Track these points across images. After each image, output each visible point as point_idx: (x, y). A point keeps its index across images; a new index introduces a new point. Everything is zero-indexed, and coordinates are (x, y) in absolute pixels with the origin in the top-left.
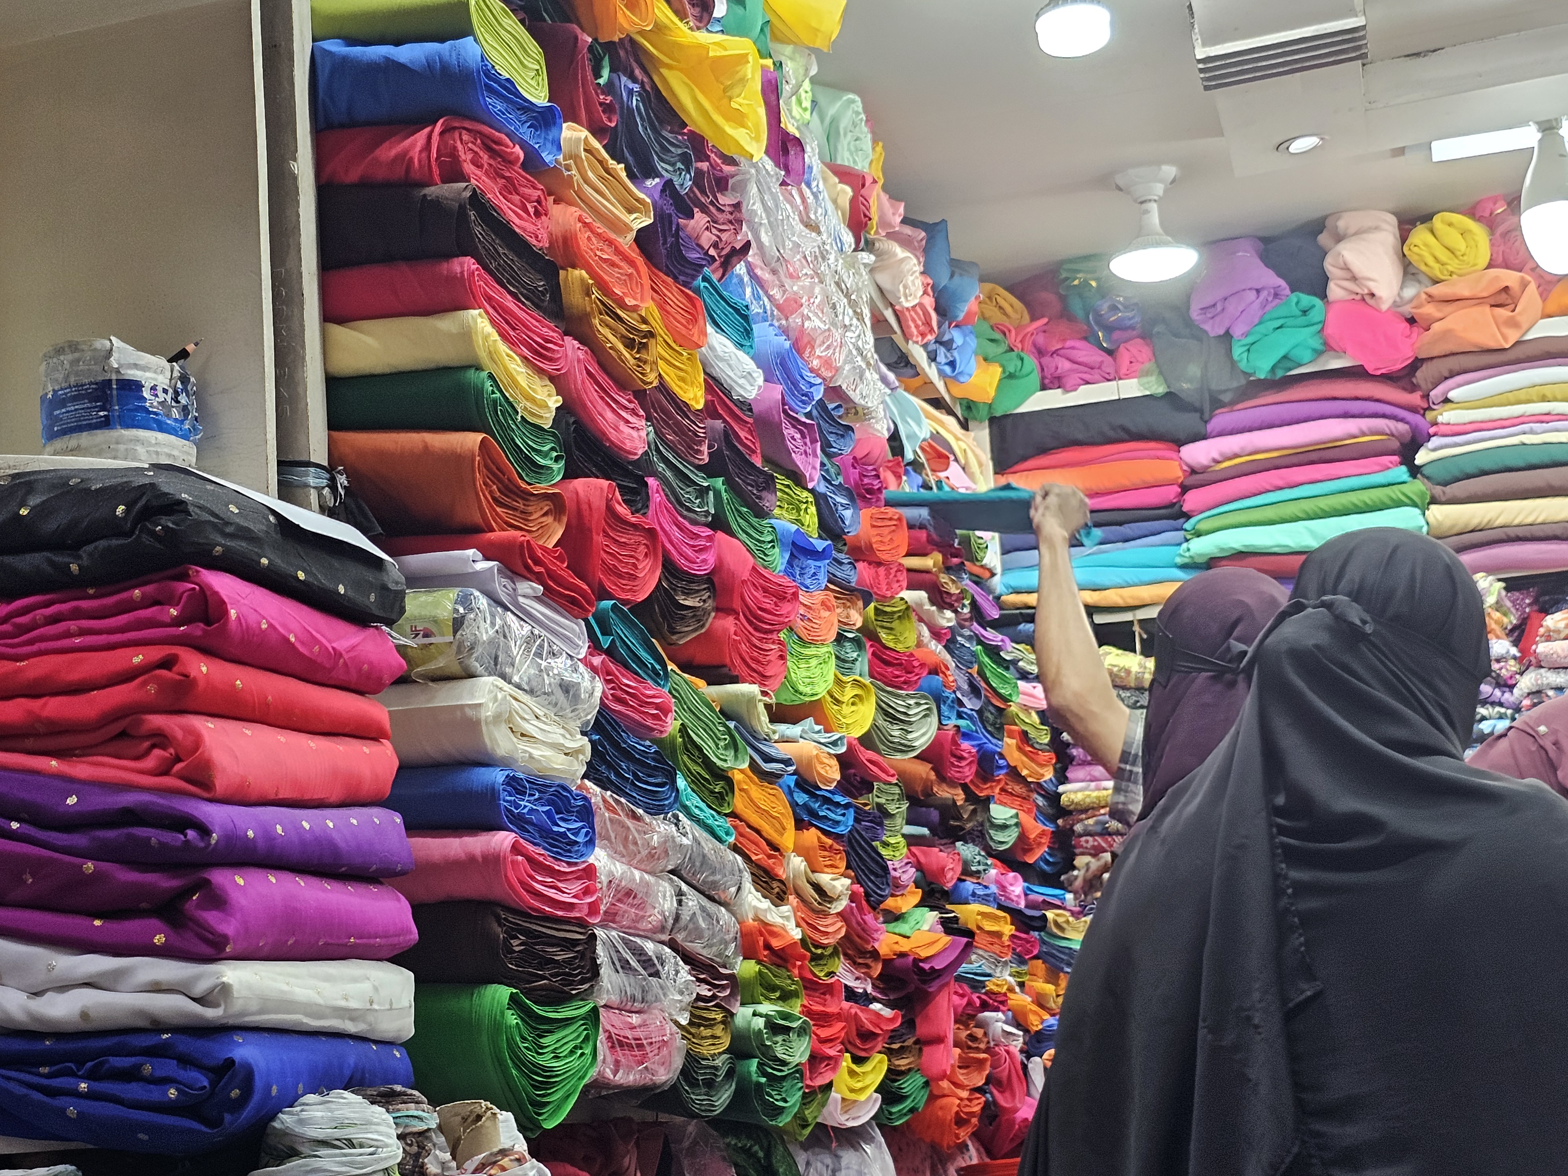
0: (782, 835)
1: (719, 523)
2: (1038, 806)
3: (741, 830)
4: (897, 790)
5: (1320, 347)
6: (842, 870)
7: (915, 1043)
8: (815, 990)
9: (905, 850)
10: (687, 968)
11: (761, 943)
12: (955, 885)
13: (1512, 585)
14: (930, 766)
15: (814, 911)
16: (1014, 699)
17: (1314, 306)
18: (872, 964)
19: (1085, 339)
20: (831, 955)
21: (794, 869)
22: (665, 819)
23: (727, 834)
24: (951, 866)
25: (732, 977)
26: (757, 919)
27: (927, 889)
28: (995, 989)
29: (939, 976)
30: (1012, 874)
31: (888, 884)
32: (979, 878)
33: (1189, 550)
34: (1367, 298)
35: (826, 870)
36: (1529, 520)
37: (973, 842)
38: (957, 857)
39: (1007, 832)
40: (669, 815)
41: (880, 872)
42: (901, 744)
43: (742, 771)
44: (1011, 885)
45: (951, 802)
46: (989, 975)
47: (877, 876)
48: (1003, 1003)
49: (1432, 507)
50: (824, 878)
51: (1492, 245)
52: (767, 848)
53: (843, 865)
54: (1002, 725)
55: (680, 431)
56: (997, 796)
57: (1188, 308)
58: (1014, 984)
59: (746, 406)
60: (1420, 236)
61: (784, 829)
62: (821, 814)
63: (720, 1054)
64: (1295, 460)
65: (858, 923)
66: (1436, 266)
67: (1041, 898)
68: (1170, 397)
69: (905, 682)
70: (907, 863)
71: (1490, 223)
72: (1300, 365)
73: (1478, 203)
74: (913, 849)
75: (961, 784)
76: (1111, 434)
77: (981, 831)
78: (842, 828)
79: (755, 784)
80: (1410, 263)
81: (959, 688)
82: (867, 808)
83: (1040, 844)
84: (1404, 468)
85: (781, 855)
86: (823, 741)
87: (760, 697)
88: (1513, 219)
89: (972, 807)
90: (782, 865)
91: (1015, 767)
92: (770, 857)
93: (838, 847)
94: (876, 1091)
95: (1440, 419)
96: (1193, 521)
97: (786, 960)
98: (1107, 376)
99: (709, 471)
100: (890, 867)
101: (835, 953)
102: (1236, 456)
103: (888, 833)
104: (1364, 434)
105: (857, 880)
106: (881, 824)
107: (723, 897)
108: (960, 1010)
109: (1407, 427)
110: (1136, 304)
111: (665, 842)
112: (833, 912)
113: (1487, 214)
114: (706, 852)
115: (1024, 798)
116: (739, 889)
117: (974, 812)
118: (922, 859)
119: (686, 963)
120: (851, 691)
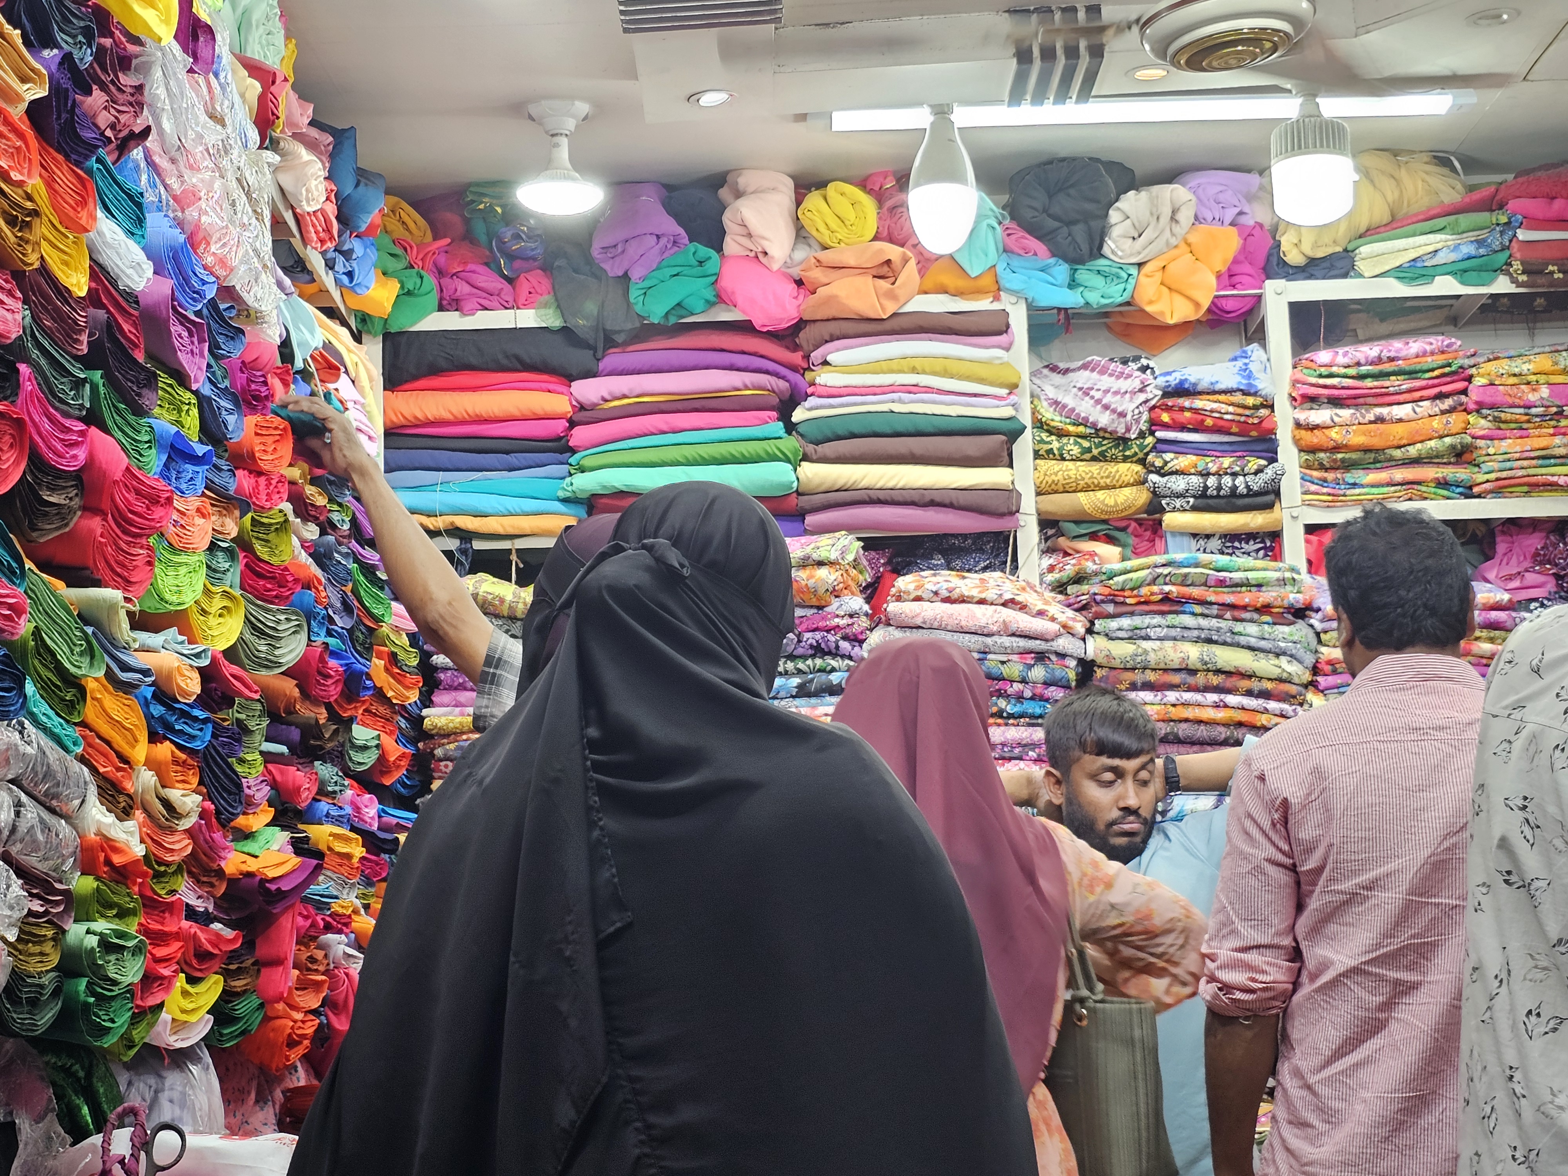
0: (133, 747)
1: (93, 418)
2: (400, 728)
3: (90, 740)
4: (259, 707)
5: (713, 299)
6: (195, 786)
7: (253, 964)
8: (155, 908)
9: (262, 768)
10: (20, 882)
11: (102, 859)
12: (310, 806)
13: (869, 544)
14: (295, 682)
15: (161, 827)
16: (386, 619)
17: (710, 258)
18: (217, 883)
19: (486, 264)
20: (174, 873)
21: (144, 784)
22: (8, 726)
23: (75, 744)
24: (307, 786)
25: (67, 893)
26: (99, 833)
27: (280, 808)
28: (341, 911)
29: (284, 898)
30: (368, 796)
31: (240, 802)
32: (334, 798)
33: (572, 484)
34: (760, 256)
35: (177, 785)
36: (890, 485)
37: (332, 761)
38: (314, 776)
39: (367, 754)
40: (14, 721)
41: (234, 790)
42: (268, 660)
43: (96, 679)
44: (366, 807)
45: (313, 722)
46: (336, 897)
47: (230, 793)
48: (347, 925)
49: (803, 463)
50: (175, 794)
51: (880, 218)
52: (117, 760)
53: (195, 781)
54: (371, 644)
55: (59, 317)
56: (359, 717)
57: (591, 246)
58: (360, 906)
59: (132, 297)
60: (813, 200)
61: (136, 741)
62: (177, 727)
63: (48, 971)
64: (680, 406)
65: (205, 840)
66: (826, 232)
67: (395, 821)
68: (565, 331)
69: (276, 597)
70: (262, 781)
71: (879, 197)
72: (693, 314)
73: (871, 175)
74: (270, 766)
75: (325, 703)
76: (505, 362)
77: (341, 752)
78: (199, 743)
79: (111, 693)
80: (803, 227)
81: (332, 606)
82: (226, 724)
83: (399, 767)
84: (781, 424)
85: (131, 768)
86: (186, 652)
87: (123, 603)
88: (902, 196)
89: (335, 727)
90: (130, 778)
91: (381, 688)
92: (119, 769)
93: (192, 762)
94: (208, 1012)
95: (818, 381)
96: (577, 456)
97: (126, 877)
98: (506, 304)
99: (87, 362)
100: (245, 785)
101: (179, 870)
102: (625, 397)
103: (246, 750)
104: (747, 388)
105: (209, 797)
106: (239, 741)
107: (64, 809)
108: (303, 931)
109: (787, 384)
110: (538, 235)
111: (7, 750)
112: (180, 828)
113: (877, 188)
114: (51, 762)
115: (388, 720)
116: (83, 801)
117: (336, 732)
118: (278, 778)
119: (19, 876)
120: (218, 603)
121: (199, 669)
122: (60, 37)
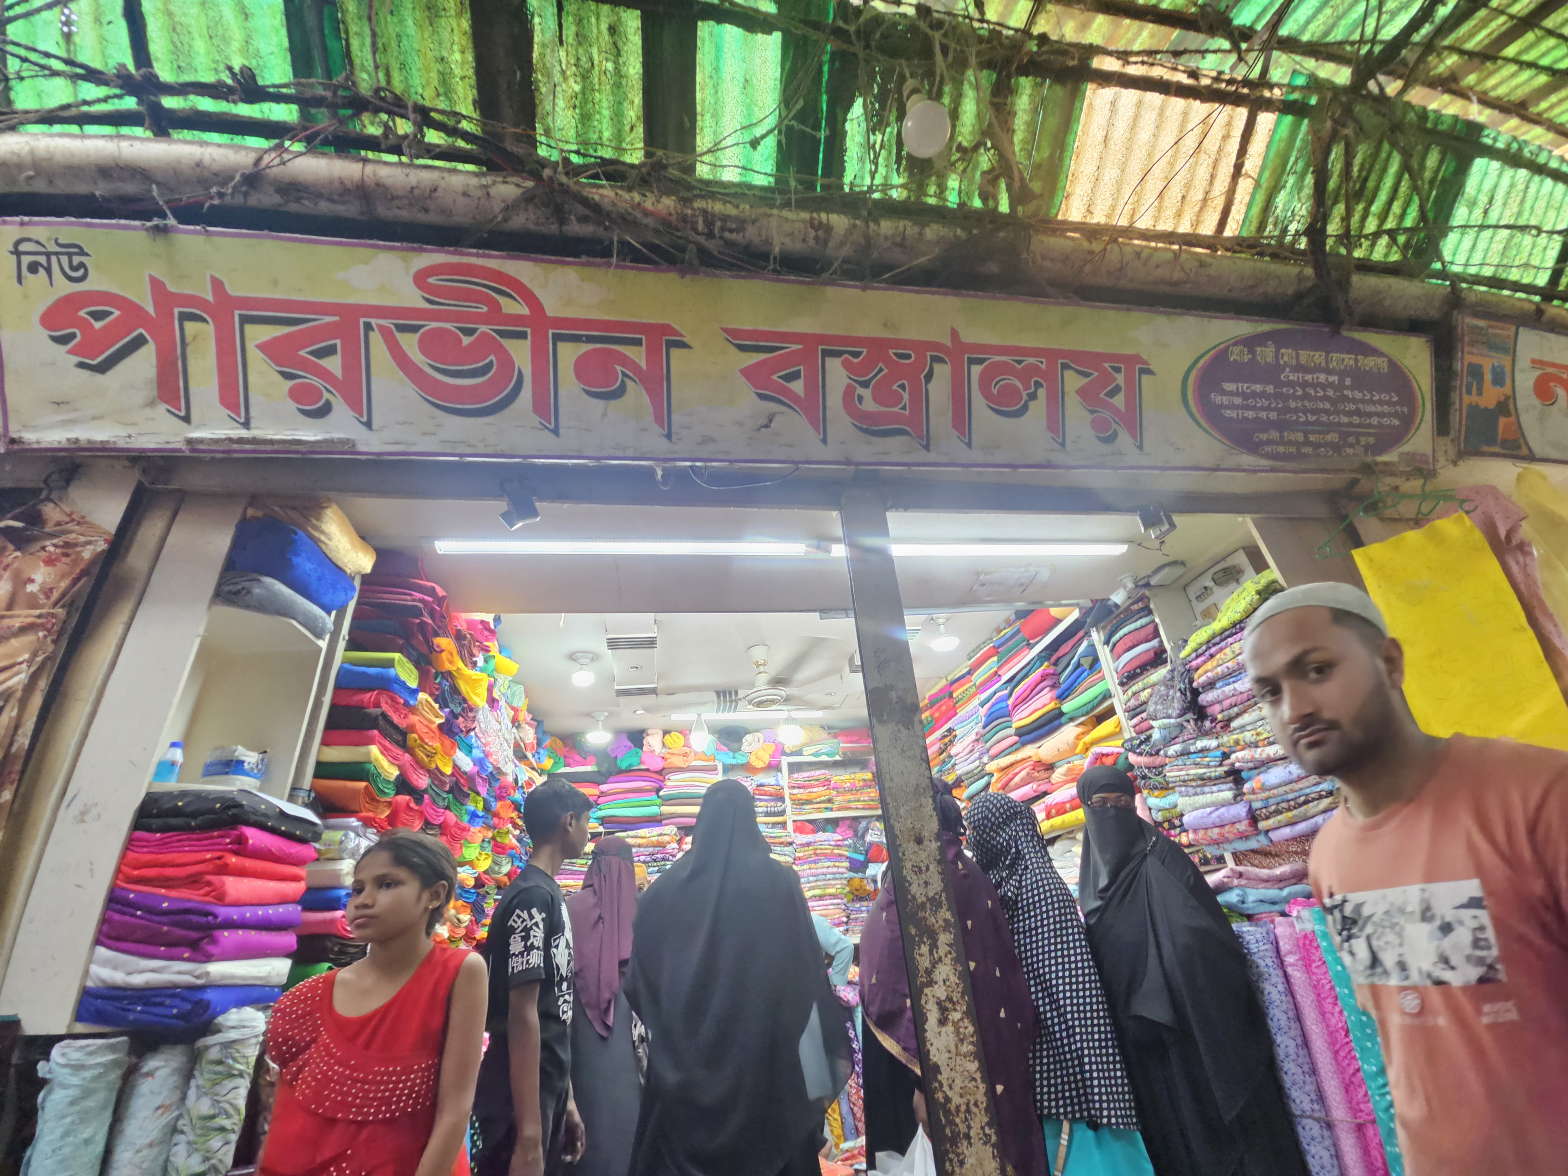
1: (447, 808)
4: (494, 886)
5: (639, 763)
13: (679, 829)
15: (455, 926)
19: (578, 754)
34: (653, 751)
36: (685, 811)
41: (482, 913)
42: (498, 872)
49: (662, 806)
50: (461, 916)
51: (684, 741)
53: (470, 911)
55: (441, 781)
57: (607, 750)
59: (465, 773)
60: (667, 736)
64: (626, 792)
66: (670, 745)
68: (599, 772)
69: (503, 853)
71: (684, 736)
72: (633, 767)
73: (682, 730)
80: (664, 744)
82: (481, 892)
86: (471, 873)
88: (689, 735)
95: (667, 784)
98: (582, 765)
99: (448, 792)
101: (462, 938)
102: (614, 789)
103: (488, 899)
104: (647, 786)
105: (474, 915)
106: (485, 897)
109: (659, 785)
110: (592, 748)
113: (683, 733)
120: (484, 857)
122: (451, 705)
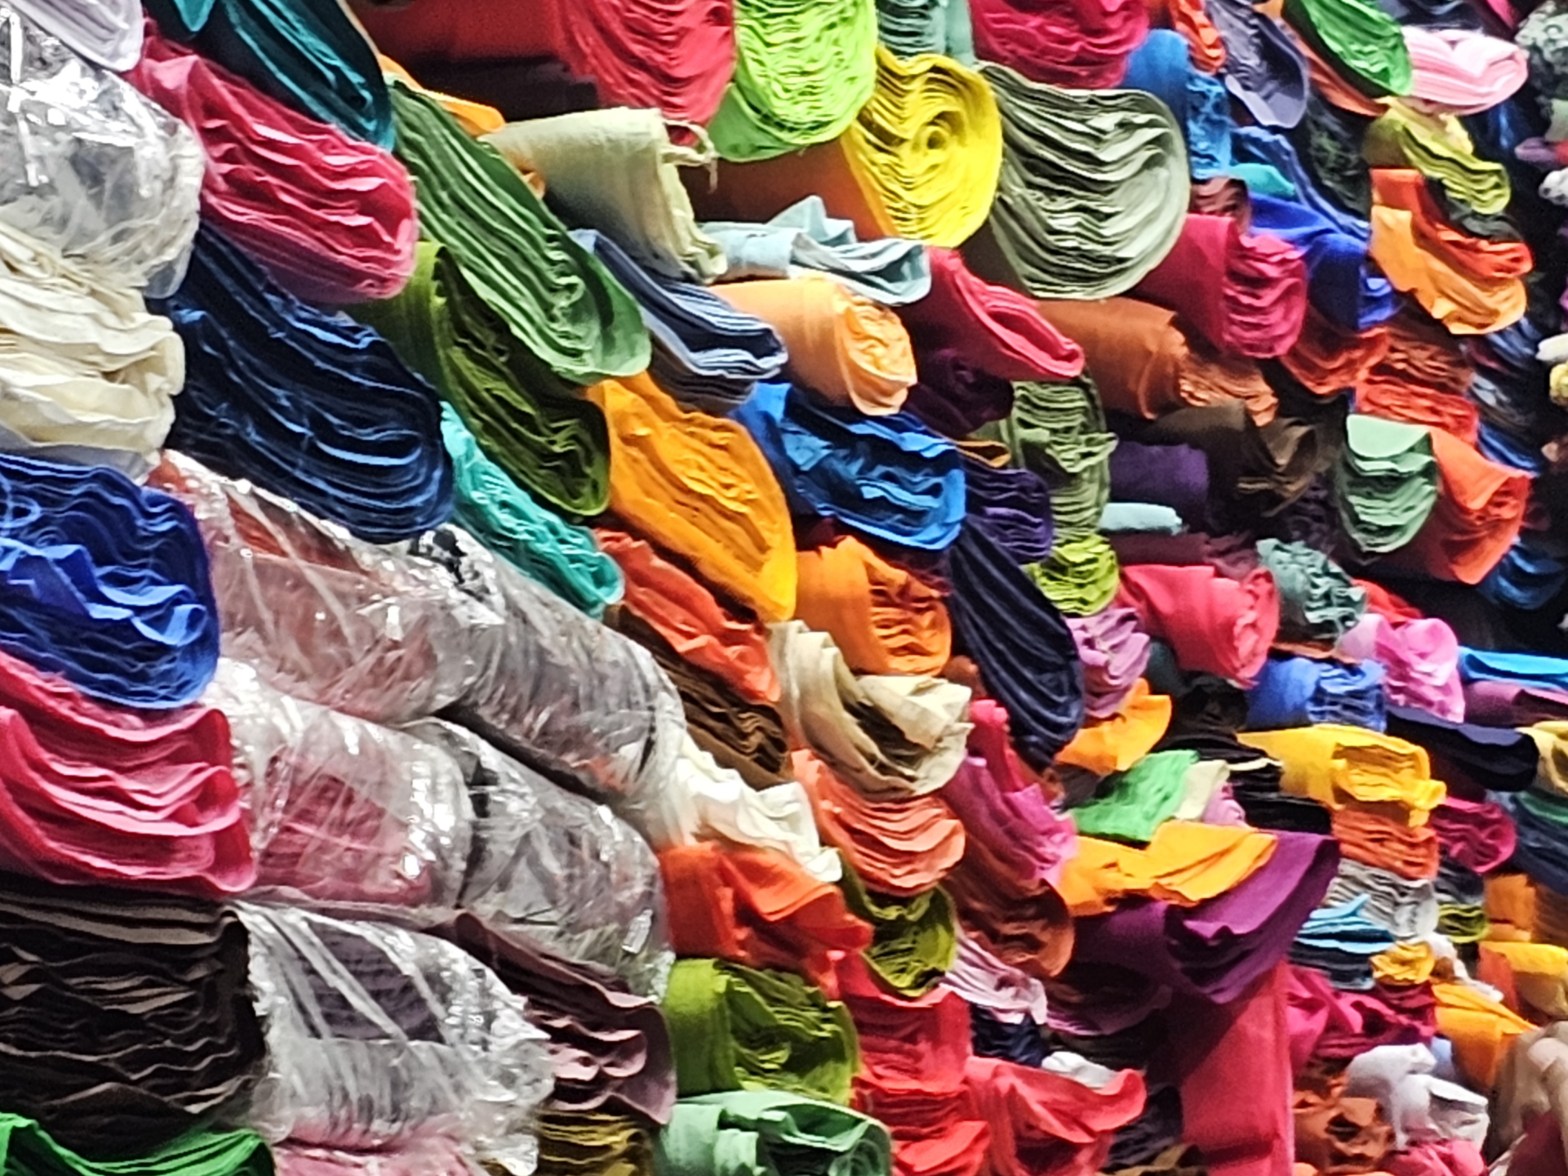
0: (757, 566)
2: (1483, 408)
3: (637, 564)
4: (1076, 399)
6: (941, 659)
7: (1184, 1161)
8: (888, 1030)
9: (1113, 583)
10: (520, 1001)
11: (727, 905)
12: (1265, 674)
14: (1169, 315)
15: (867, 792)
16: (1394, 84)
18: (1045, 937)
20: (925, 923)
21: (802, 671)
22: (414, 551)
23: (599, 580)
24: (1250, 617)
25: (646, 1018)
26: (707, 833)
27: (1184, 691)
28: (1400, 974)
29: (1243, 956)
30: (1422, 625)
31: (1075, 691)
32: (1328, 644)
35: (896, 662)
37: (1305, 535)
38: (1263, 587)
39: (1400, 499)
40: (428, 539)
41: (1049, 654)
42: (1084, 256)
43: (627, 382)
44: (1423, 656)
45: (1237, 422)
46: (1384, 937)
47: (1040, 667)
48: (1424, 1013)
50: (891, 690)
52: (717, 612)
53: (941, 643)
54: (1364, 167)
56: (1362, 391)
58: (1451, 953)
61: (763, 547)
62: (870, 493)
65: (997, 817)
67: (1510, 689)
69: (1079, 61)
70: (1124, 620)
74: (1135, 573)
75: (1260, 363)
77: (1323, 503)
78: (934, 531)
79: (669, 417)
81: (1233, 66)
82: (997, 463)
83: (1497, 526)
85: (760, 629)
86: (859, 267)
87: (666, 147)
89: (1300, 431)
90: (763, 661)
91: (1411, 295)
92: (728, 638)
93: (919, 589)
97: (797, 950)
100: (1079, 636)
101: (938, 913)
103: (1062, 533)
105: (985, 685)
106: (1044, 510)
107: (602, 777)
108: (1307, 1047)
111: (425, 621)
112: (921, 789)
114: (546, 643)
115: (1442, 388)
116: (649, 746)
117: (1306, 444)
118: (1164, 603)
119: (515, 987)
120: (920, 106)
121: (902, 310)
